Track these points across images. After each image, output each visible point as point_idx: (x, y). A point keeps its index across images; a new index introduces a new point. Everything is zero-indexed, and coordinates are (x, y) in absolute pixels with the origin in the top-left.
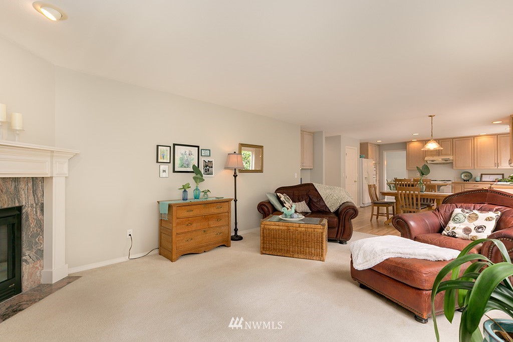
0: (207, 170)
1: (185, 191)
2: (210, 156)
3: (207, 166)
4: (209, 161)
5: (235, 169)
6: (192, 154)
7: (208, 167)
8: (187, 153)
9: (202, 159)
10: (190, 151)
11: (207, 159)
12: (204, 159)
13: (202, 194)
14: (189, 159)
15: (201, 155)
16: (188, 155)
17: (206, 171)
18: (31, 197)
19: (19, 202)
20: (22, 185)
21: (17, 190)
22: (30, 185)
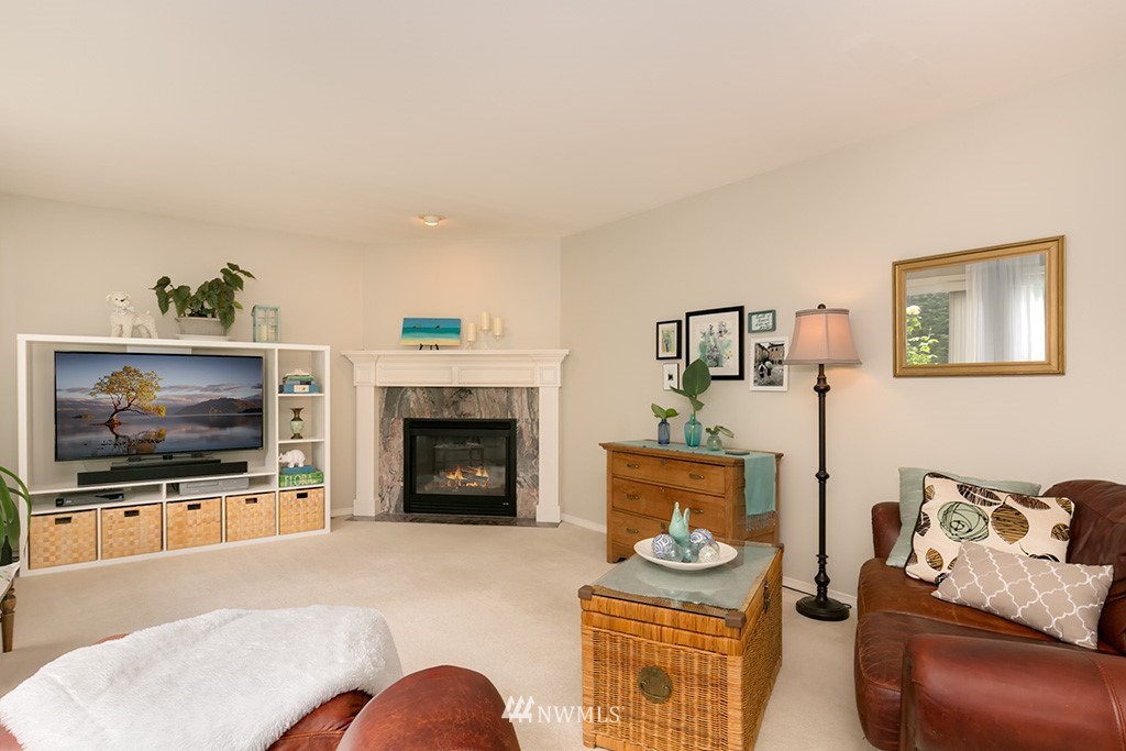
0: (765, 372)
1: (664, 422)
2: (774, 328)
3: (765, 360)
4: (772, 346)
5: (821, 367)
6: (726, 332)
7: (768, 363)
8: (716, 330)
9: (751, 342)
10: (721, 325)
11: (766, 340)
12: (758, 341)
13: (705, 436)
14: (718, 345)
15: (750, 331)
16: (716, 335)
17: (762, 376)
18: (526, 410)
19: (512, 414)
20: (515, 396)
21: (509, 401)
22: (525, 396)
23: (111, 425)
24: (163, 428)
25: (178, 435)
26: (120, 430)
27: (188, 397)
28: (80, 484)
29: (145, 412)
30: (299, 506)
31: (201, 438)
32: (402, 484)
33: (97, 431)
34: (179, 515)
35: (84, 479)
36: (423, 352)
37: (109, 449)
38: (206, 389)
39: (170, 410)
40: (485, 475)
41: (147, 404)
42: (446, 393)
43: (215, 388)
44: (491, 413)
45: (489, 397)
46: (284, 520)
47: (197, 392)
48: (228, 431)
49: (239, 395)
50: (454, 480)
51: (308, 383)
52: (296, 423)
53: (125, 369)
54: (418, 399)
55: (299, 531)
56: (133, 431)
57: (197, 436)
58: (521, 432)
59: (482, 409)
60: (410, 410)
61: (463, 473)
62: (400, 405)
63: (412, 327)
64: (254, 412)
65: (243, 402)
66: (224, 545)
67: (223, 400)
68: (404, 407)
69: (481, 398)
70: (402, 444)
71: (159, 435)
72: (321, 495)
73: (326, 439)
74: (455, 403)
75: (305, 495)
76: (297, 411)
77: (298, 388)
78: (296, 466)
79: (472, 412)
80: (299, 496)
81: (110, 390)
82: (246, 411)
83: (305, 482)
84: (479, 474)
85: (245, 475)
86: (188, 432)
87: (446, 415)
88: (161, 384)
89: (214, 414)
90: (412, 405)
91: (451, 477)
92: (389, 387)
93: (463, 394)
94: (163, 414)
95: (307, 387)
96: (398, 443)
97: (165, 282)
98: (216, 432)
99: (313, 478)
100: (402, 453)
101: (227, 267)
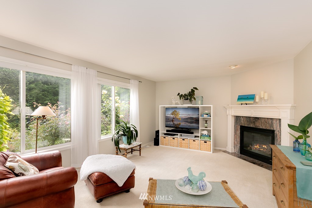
19: (273, 128)
20: (274, 121)
21: (272, 123)
22: (278, 121)
23: (173, 121)
24: (180, 122)
25: (183, 124)
26: (174, 122)
27: (185, 116)
28: (167, 132)
29: (177, 119)
30: (204, 144)
31: (187, 125)
32: (239, 145)
33: (171, 122)
34: (181, 141)
35: (167, 131)
36: (242, 106)
37: (172, 126)
38: (188, 115)
39: (181, 119)
40: (266, 147)
41: (178, 117)
42: (251, 119)
43: (189, 115)
44: (265, 127)
45: (265, 121)
46: (201, 147)
47: (186, 116)
48: (192, 124)
49: (194, 116)
50: (256, 148)
51: (208, 114)
52: (206, 124)
53: (175, 111)
54: (244, 120)
55: (204, 151)
56: (176, 123)
57: (186, 125)
58: (276, 135)
59: (262, 125)
60: (241, 123)
61: (259, 146)
62: (239, 121)
63: (241, 98)
64: (197, 121)
65: (195, 118)
66: (189, 149)
67: (191, 117)
68: (240, 122)
69: (262, 121)
70: (240, 133)
71: (180, 124)
72: (210, 143)
73: (212, 129)
74: (254, 122)
75: (206, 142)
76: (206, 121)
77: (205, 116)
78: (205, 135)
79: (259, 126)
80: (205, 142)
81: (173, 115)
82: (196, 120)
83: (206, 139)
84: (264, 147)
85: (193, 135)
86: (185, 124)
87: (251, 126)
88: (180, 114)
89: (189, 120)
90: (242, 122)
91: (256, 147)
92: (236, 116)
93: (256, 119)
94: (180, 120)
95: (207, 115)
96: (239, 132)
97: (179, 94)
98: (189, 124)
99: (208, 138)
100: (240, 135)
101: (193, 89)
